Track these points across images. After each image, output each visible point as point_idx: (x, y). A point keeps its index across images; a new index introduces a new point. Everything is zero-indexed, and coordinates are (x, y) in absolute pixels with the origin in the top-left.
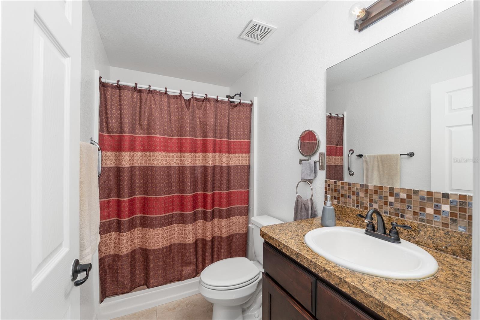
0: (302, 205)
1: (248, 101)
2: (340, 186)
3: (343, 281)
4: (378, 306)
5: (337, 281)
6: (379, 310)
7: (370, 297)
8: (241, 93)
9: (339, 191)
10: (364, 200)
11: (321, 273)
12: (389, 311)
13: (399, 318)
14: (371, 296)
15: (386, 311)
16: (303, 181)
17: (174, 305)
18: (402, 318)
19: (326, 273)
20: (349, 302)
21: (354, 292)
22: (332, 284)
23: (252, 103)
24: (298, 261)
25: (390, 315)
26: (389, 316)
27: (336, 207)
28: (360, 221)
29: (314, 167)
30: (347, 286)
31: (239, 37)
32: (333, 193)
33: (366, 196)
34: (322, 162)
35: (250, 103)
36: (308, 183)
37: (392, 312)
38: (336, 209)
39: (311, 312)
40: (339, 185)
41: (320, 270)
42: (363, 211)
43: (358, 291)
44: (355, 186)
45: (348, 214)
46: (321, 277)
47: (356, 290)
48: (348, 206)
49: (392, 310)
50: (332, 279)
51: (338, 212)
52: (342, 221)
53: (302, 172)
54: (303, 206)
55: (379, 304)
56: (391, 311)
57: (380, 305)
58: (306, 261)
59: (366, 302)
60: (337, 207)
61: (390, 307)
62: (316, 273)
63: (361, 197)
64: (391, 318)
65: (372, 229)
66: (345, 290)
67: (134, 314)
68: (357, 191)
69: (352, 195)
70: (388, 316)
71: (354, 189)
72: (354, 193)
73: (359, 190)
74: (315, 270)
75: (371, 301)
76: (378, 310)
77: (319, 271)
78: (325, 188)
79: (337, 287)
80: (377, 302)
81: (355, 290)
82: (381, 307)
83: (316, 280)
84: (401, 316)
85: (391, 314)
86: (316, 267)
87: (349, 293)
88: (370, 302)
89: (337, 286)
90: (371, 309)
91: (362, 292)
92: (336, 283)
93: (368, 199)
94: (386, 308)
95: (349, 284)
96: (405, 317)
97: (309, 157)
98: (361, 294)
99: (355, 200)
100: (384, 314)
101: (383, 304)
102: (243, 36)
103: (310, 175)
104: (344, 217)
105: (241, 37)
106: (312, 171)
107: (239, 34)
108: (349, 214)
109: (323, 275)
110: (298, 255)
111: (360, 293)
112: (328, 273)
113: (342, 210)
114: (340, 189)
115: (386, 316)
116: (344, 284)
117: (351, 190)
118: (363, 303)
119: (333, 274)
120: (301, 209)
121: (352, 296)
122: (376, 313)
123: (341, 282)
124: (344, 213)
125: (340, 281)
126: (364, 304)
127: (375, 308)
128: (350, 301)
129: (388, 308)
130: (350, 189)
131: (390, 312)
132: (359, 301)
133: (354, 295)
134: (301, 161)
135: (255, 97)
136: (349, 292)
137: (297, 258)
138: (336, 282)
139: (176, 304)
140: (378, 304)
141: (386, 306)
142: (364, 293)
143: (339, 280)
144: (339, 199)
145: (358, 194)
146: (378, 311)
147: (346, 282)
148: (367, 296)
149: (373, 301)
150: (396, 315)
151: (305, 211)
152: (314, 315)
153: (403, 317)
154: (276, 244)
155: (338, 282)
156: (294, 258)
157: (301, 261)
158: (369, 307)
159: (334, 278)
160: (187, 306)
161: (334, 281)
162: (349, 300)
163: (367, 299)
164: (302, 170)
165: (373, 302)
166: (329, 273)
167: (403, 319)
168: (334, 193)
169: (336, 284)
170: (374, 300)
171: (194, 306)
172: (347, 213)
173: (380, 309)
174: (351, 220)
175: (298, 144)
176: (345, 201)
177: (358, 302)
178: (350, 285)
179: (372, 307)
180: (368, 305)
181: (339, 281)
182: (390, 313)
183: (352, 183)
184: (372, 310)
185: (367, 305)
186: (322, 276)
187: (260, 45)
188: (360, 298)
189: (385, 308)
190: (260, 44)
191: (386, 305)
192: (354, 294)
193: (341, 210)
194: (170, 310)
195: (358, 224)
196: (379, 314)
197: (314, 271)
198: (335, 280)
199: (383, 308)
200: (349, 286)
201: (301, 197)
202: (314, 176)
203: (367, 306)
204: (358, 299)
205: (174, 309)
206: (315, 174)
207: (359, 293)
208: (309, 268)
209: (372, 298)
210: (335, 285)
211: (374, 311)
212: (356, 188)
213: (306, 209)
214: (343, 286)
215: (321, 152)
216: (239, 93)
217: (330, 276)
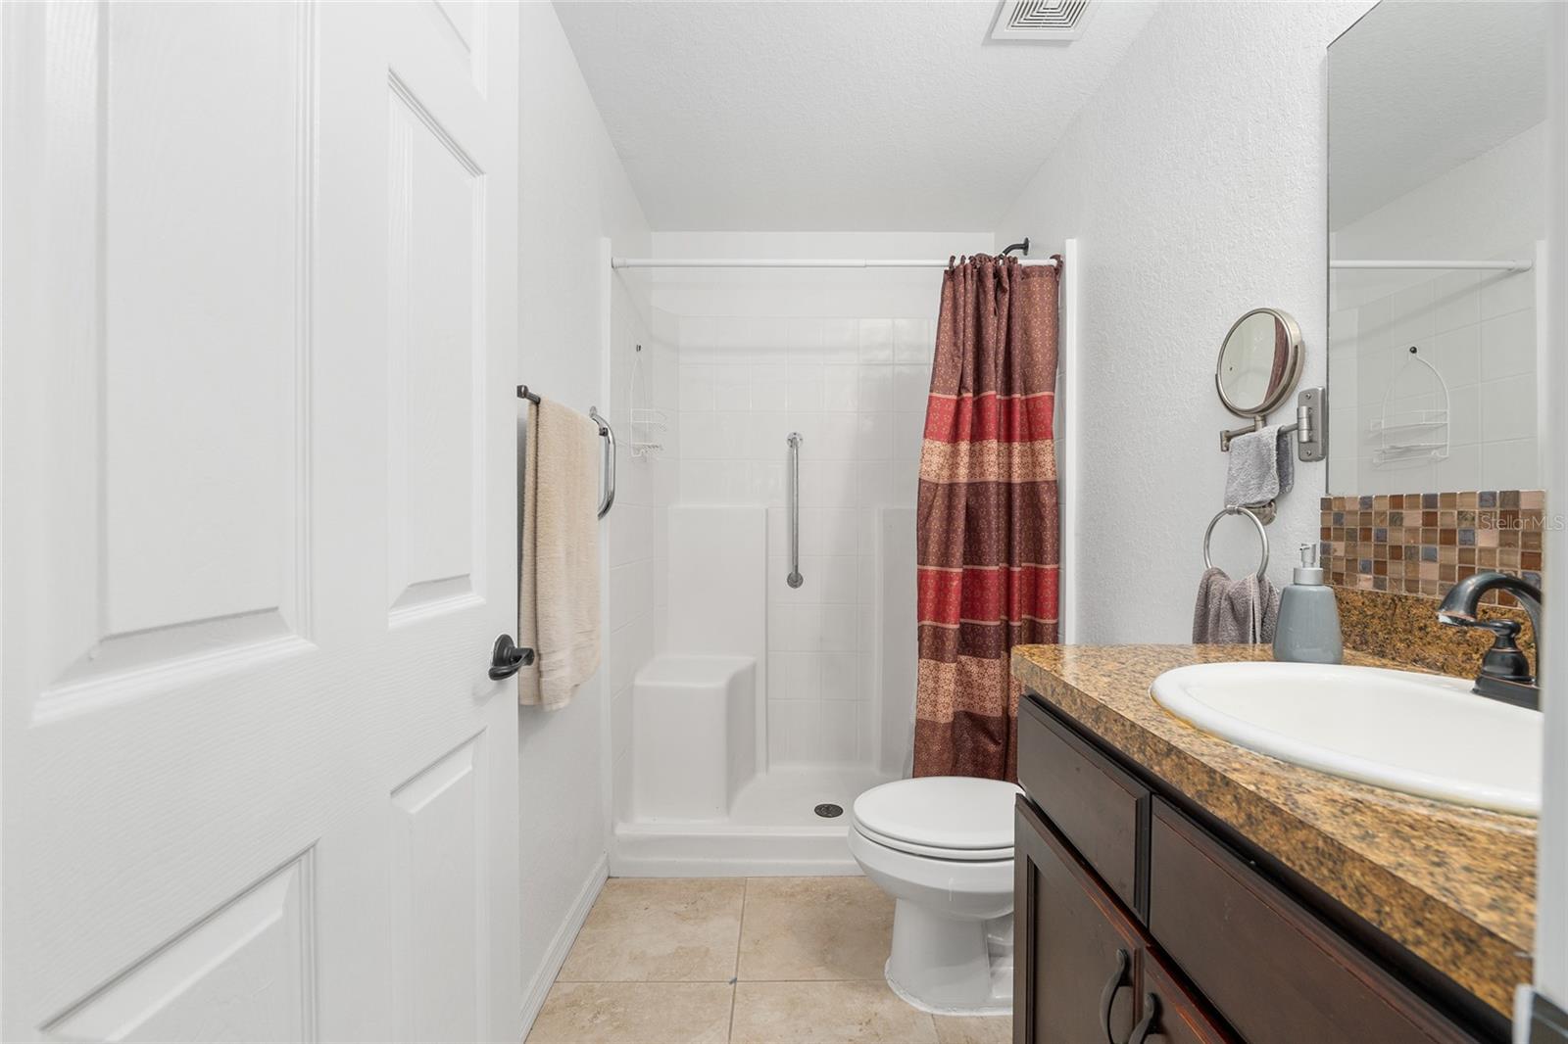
0: (1223, 601)
1: (1045, 259)
2: (1384, 513)
3: (1219, 779)
4: (1324, 857)
5: (1202, 785)
6: (1325, 872)
7: (1300, 826)
8: (1027, 239)
9: (1382, 537)
10: (1497, 564)
11: (1159, 764)
12: (1358, 873)
13: (1394, 898)
14: (1301, 822)
15: (1351, 876)
16: (1231, 512)
17: (792, 887)
18: (1405, 895)
19: (1172, 760)
20: (1250, 866)
21: (1249, 816)
22: (1189, 796)
23: (1061, 264)
24: (1100, 734)
25: (1364, 891)
26: (1359, 893)
27: (1367, 603)
28: (1475, 656)
29: (1275, 452)
30: (1229, 798)
31: (990, 40)
32: (1355, 546)
33: (1506, 543)
34: (1310, 429)
35: (1054, 262)
36: (1252, 519)
37: (1369, 878)
38: (1369, 613)
39: (1134, 910)
40: (1383, 509)
41: (1156, 752)
42: (1492, 609)
43: (1262, 812)
44: (1454, 506)
45: (1421, 629)
46: (1156, 776)
47: (1257, 806)
48: (1421, 595)
49: (1370, 868)
50: (1188, 778)
51: (1376, 621)
52: (1393, 659)
53: (1231, 479)
54: (1225, 604)
55: (1326, 849)
56: (1367, 871)
57: (1330, 855)
58: (1120, 728)
59: (1284, 848)
60: (1373, 601)
61: (1362, 859)
62: (1145, 765)
63: (1481, 550)
64: (1365, 903)
65: (1513, 674)
66: (1224, 812)
67: (692, 881)
68: (1465, 525)
69: (1438, 548)
70: (1356, 896)
71: (1447, 519)
72: (1448, 537)
73: (1473, 519)
74: (1141, 756)
75: (1303, 843)
76: (1324, 876)
77: (1154, 756)
78: (1322, 529)
79: (1201, 807)
80: (1321, 843)
81: (1253, 808)
82: (1335, 863)
83: (1152, 793)
84: (1400, 891)
85: (1364, 887)
86: (1145, 743)
87: (1234, 821)
88: (1300, 845)
89: (1200, 803)
90: (1302, 873)
91: (1275, 810)
92: (1198, 791)
93: (1519, 557)
94: (1349, 865)
95: (1237, 786)
96: (1415, 891)
97: (1259, 418)
98: (1273, 819)
99: (1454, 566)
100: (1344, 887)
101: (1340, 849)
102: (1004, 31)
103: (1260, 488)
104: (1401, 641)
105: (993, 37)
106: (1269, 468)
107: (985, 28)
108: (1426, 626)
109: (1164, 768)
110: (1100, 711)
111: (1268, 816)
112: (1176, 760)
113: (1393, 615)
114: (1386, 525)
115: (1350, 896)
116: (1222, 790)
117: (1436, 525)
118: (1277, 856)
119: (1190, 760)
120: (1218, 615)
121: (1243, 832)
122: (1316, 887)
123: (1213, 784)
124: (1400, 625)
125: (1211, 781)
126: (1281, 856)
127: (1314, 869)
128: (1252, 862)
129: (1357, 864)
130: (1430, 519)
131: (1362, 879)
132: (1267, 849)
133: (1250, 827)
134: (1229, 439)
135: (1069, 242)
136: (1236, 817)
137: (1097, 723)
138: (1199, 788)
139: (798, 885)
140: (1323, 850)
141: (1350, 853)
142: (1282, 816)
143: (1206, 779)
144: (1380, 568)
145: (1469, 539)
146: (1323, 880)
147: (1227, 782)
148: (1288, 827)
149: (1307, 841)
150: (1384, 888)
151: (1235, 623)
152: (1146, 925)
153: (1406, 891)
154: (1045, 689)
155: (1206, 786)
156: (1089, 725)
157: (1106, 729)
158: (1297, 869)
159: (1195, 775)
160: (828, 897)
161: (1194, 784)
162: (1250, 860)
163: (1290, 835)
164: (1230, 469)
165: (1310, 845)
166: (1179, 758)
167: (1408, 900)
168: (1358, 548)
169: (1199, 793)
170: (1312, 837)
171: (849, 903)
172: (1416, 625)
173: (1331, 871)
174: (1434, 653)
175: (1217, 375)
176: (1411, 576)
177: (1263, 850)
178: (1241, 791)
179: (1306, 867)
180: (1291, 857)
181: (1209, 784)
182: (1364, 883)
183: (1442, 495)
184: (1303, 877)
185: (1288, 859)
186: (1158, 774)
187: (1074, 43)
188: (1268, 836)
189: (1346, 864)
190: (1071, 41)
191: (1352, 851)
192: (1252, 823)
193: (1389, 613)
194: (781, 895)
195: (1468, 667)
196: (1325, 889)
197: (1139, 761)
198: (1196, 780)
199: (1338, 867)
200: (1235, 797)
201: (1223, 574)
202: (1277, 487)
203: (1289, 864)
204: (1262, 838)
205: (792, 895)
206: (1280, 481)
207: (1264, 818)
208: (1127, 753)
209: (1304, 831)
210: (1196, 799)
211: (1311, 879)
212: (1460, 513)
213: (1235, 618)
214: (1218, 799)
215: (1306, 388)
216: (1022, 243)
217: (1182, 769)
